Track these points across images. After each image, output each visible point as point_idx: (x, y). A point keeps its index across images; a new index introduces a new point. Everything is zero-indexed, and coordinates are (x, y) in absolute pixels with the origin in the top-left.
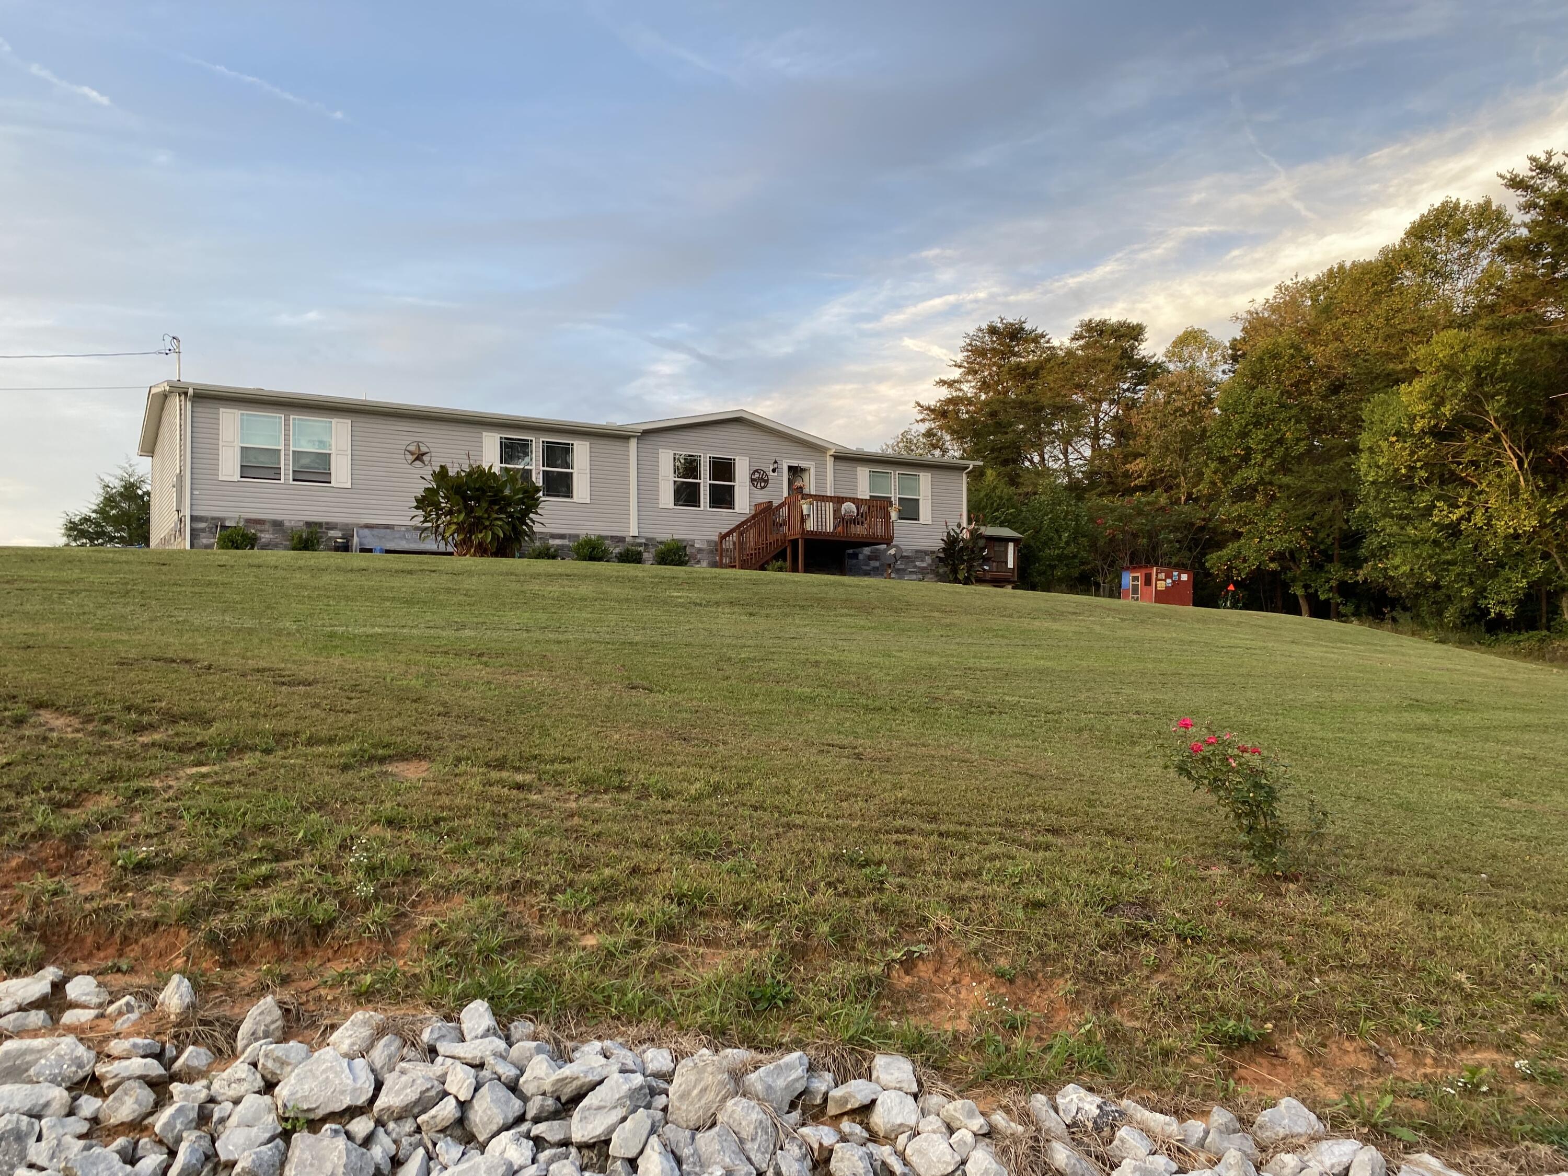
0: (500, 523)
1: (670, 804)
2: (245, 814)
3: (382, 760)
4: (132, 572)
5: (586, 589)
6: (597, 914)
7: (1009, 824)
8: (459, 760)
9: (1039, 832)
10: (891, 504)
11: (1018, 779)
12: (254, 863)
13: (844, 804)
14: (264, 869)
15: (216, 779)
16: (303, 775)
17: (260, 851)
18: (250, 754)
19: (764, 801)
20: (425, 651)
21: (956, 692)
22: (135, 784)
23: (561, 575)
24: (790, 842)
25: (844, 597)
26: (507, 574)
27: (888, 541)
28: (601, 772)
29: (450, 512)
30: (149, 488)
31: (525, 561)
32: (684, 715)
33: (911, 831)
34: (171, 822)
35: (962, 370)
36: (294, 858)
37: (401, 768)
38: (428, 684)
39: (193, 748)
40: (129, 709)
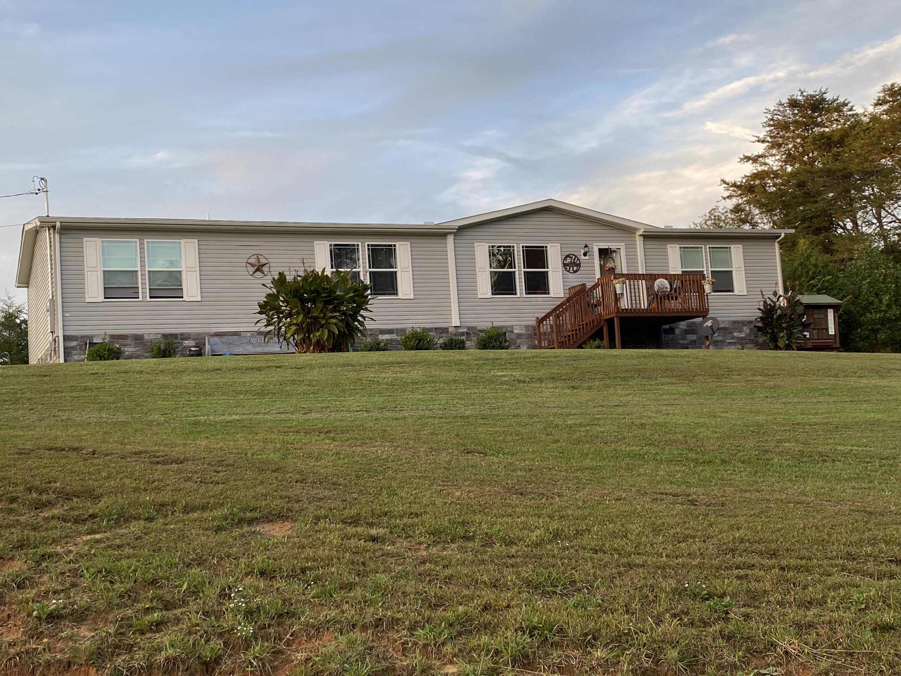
0: (334, 321)
1: (513, 550)
2: (135, 571)
3: (251, 522)
4: (18, 383)
5: (416, 374)
6: (455, 645)
7: (850, 557)
8: (318, 519)
9: (882, 563)
10: (703, 277)
11: (857, 516)
12: (147, 611)
13: (683, 545)
14: (156, 616)
15: (108, 543)
16: (182, 537)
17: (151, 601)
18: (134, 523)
19: (604, 545)
20: (279, 431)
21: (786, 444)
22: (41, 550)
23: (392, 363)
24: (632, 579)
25: (663, 366)
26: (344, 365)
27: (704, 313)
28: (446, 524)
29: (290, 315)
30: (26, 317)
31: (360, 354)
32: (519, 473)
33: (752, 566)
34: (74, 580)
35: (766, 144)
36: (180, 606)
37: (267, 529)
38: (285, 457)
39: (86, 520)
40: (30, 490)
